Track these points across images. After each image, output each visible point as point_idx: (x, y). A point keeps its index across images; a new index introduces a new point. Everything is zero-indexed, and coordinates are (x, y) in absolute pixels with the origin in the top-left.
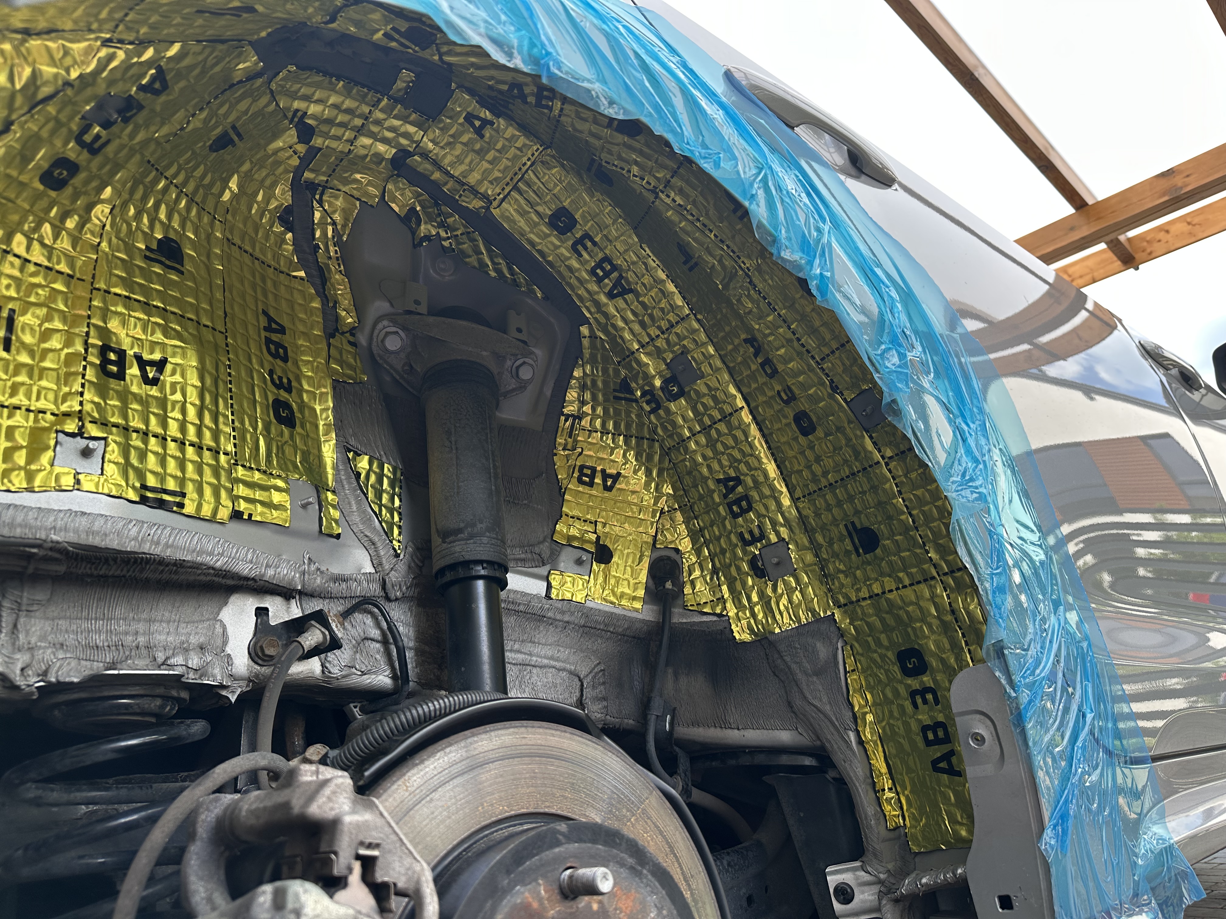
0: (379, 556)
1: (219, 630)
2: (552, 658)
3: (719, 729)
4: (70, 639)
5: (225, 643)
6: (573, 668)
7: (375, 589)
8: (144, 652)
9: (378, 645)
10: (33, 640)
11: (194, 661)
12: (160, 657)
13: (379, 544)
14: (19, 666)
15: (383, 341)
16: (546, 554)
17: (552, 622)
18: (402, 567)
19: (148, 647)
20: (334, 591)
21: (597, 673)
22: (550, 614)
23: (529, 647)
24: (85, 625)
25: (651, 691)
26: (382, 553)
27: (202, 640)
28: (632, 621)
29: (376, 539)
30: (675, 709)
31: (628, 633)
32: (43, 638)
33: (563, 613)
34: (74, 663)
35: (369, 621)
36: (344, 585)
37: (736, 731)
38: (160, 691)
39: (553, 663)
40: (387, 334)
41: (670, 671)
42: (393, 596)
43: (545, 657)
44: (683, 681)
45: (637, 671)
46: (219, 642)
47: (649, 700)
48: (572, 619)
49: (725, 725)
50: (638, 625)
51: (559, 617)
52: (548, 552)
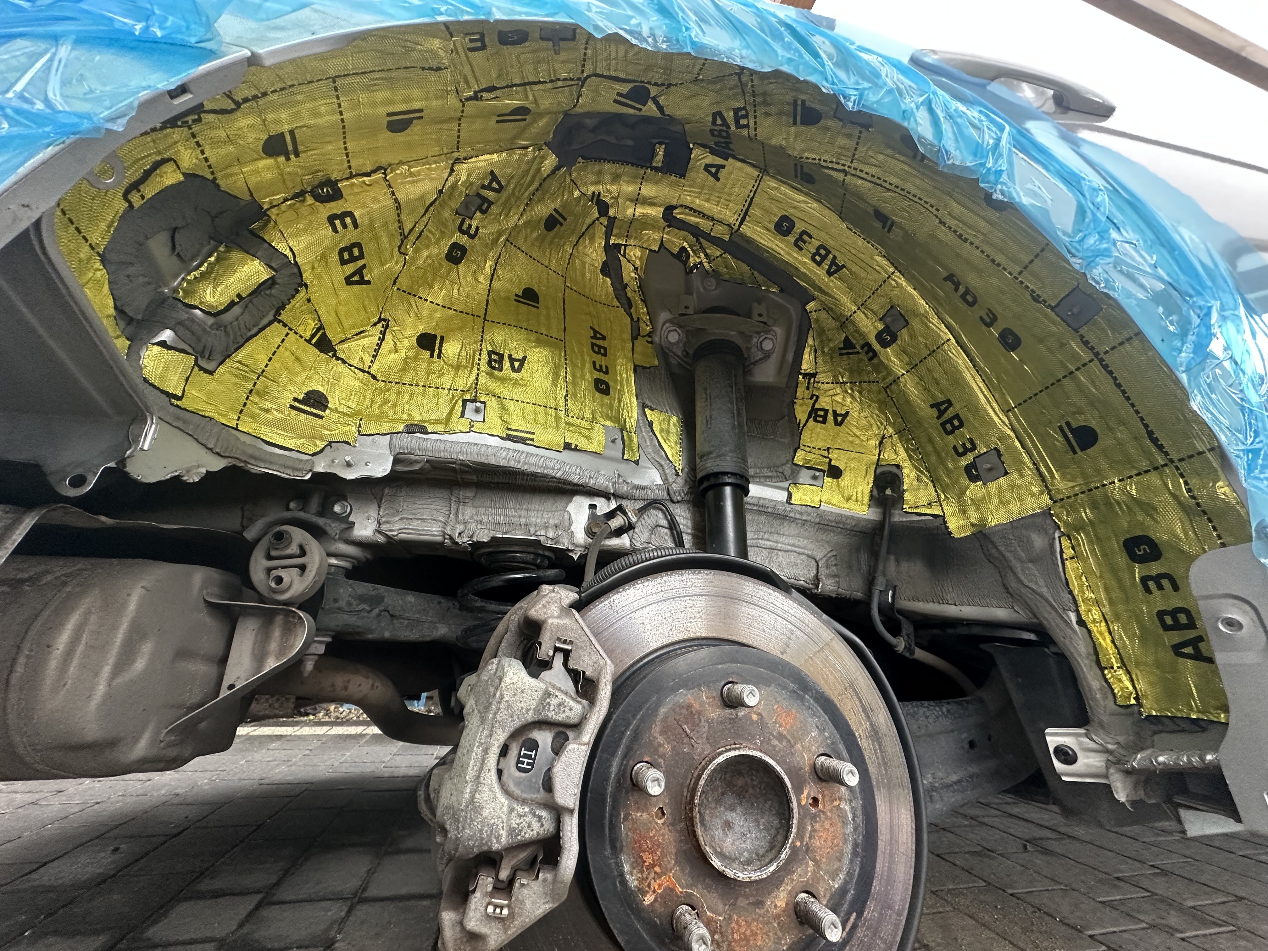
0: (665, 474)
1: (566, 516)
2: (793, 545)
3: (937, 604)
4: (485, 519)
5: (570, 524)
6: (810, 553)
7: (663, 495)
8: (523, 526)
9: (666, 530)
10: (466, 517)
11: (551, 534)
12: (532, 530)
13: (665, 466)
14: (458, 531)
15: (667, 337)
16: (788, 472)
17: (794, 520)
18: (680, 481)
19: (526, 525)
20: (637, 496)
21: (830, 557)
22: (792, 515)
23: (775, 537)
24: (493, 511)
25: (875, 571)
26: (667, 471)
27: (556, 522)
28: (859, 520)
29: (663, 463)
30: (895, 587)
31: (855, 529)
32: (471, 518)
33: (801, 513)
34: (486, 531)
35: (660, 515)
36: (642, 492)
37: (953, 607)
38: (531, 549)
39: (793, 548)
40: (669, 331)
41: (892, 558)
42: (675, 500)
43: (789, 545)
44: (904, 566)
45: (864, 557)
46: (567, 524)
47: (874, 578)
48: (809, 518)
49: (943, 601)
50: (863, 523)
51: (798, 516)
52: (789, 472)
